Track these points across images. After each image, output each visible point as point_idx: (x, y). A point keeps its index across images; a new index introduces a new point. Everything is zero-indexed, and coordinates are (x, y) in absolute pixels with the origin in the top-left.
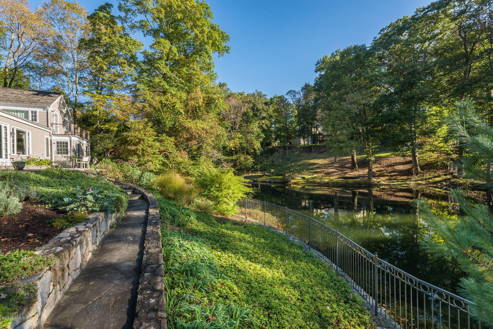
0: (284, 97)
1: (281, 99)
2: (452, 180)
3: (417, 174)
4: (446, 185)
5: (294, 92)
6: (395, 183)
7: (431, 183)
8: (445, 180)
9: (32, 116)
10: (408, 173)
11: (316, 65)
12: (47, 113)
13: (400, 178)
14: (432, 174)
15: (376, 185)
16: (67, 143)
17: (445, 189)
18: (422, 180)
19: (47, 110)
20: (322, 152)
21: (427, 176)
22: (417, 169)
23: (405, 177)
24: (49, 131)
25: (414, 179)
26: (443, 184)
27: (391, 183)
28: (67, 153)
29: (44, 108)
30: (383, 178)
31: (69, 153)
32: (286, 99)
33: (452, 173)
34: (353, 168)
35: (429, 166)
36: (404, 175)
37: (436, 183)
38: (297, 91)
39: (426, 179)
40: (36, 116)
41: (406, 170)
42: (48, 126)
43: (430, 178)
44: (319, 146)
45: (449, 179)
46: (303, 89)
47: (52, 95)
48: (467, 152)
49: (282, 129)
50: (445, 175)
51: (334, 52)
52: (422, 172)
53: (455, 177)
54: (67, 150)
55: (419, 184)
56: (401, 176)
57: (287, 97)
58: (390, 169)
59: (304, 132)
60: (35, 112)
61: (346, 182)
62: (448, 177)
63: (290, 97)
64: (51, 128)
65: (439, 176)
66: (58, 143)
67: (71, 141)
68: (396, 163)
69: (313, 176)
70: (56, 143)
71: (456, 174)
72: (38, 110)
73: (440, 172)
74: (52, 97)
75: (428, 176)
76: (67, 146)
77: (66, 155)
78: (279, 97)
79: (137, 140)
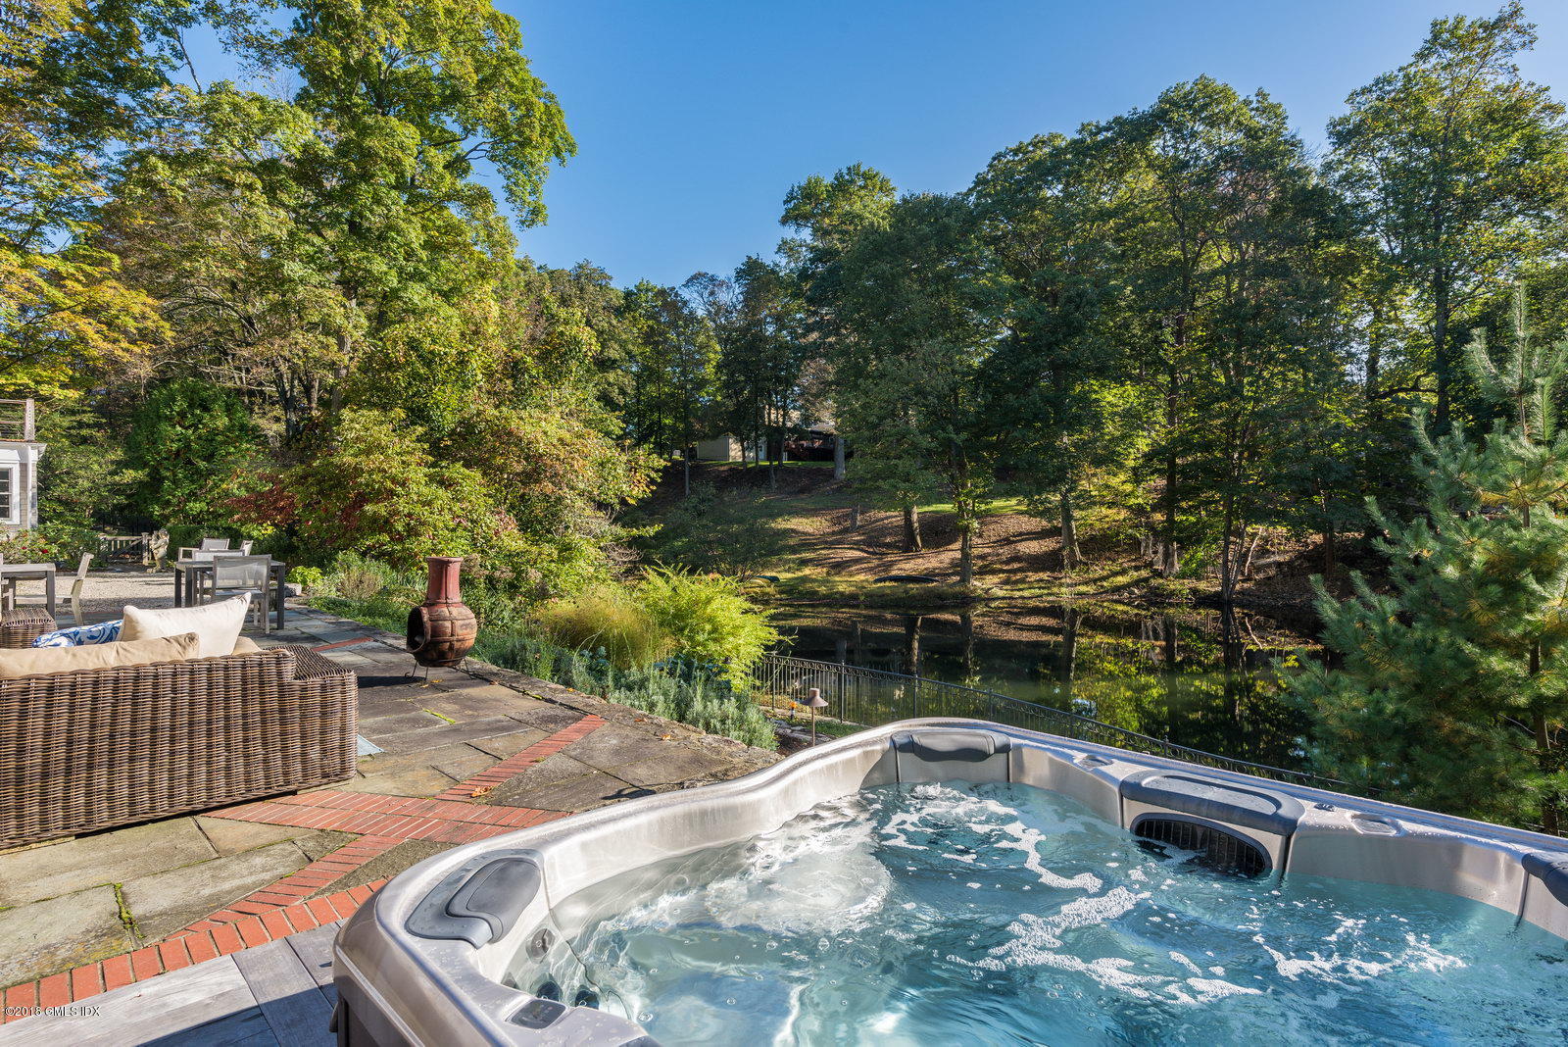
0: (676, 295)
1: (669, 303)
2: (1154, 582)
3: (1073, 567)
4: (1141, 597)
5: (712, 279)
6: (1026, 593)
7: (1106, 592)
8: (1137, 583)
10: (1051, 562)
11: (785, 202)
13: (1033, 577)
14: (1109, 566)
15: (979, 599)
16: (11, 474)
17: (1137, 607)
18: (1086, 583)
20: (802, 491)
21: (1097, 571)
22: (1072, 551)
23: (1044, 576)
25: (1068, 581)
26: (1133, 593)
27: (1017, 594)
28: (5, 514)
30: (996, 579)
31: (14, 513)
32: (685, 303)
33: (1151, 564)
34: (908, 546)
35: (1100, 545)
36: (1043, 570)
37: (1118, 589)
38: (722, 277)
39: (1095, 581)
41: (1046, 553)
43: (1104, 578)
44: (789, 471)
45: (1146, 580)
46: (740, 274)
48: (1184, 512)
49: (666, 403)
50: (1137, 568)
51: (845, 171)
52: (1083, 559)
53: (1159, 574)
55: (1081, 595)
56: (1036, 571)
57: (685, 294)
58: (1005, 552)
59: (742, 421)
61: (906, 592)
62: (1144, 573)
63: (695, 295)
65: (1123, 572)
68: (1021, 534)
69: (800, 574)
71: (1159, 567)
73: (1124, 561)
75: (1100, 573)
76: (5, 487)
78: (662, 293)
79: (389, 484)
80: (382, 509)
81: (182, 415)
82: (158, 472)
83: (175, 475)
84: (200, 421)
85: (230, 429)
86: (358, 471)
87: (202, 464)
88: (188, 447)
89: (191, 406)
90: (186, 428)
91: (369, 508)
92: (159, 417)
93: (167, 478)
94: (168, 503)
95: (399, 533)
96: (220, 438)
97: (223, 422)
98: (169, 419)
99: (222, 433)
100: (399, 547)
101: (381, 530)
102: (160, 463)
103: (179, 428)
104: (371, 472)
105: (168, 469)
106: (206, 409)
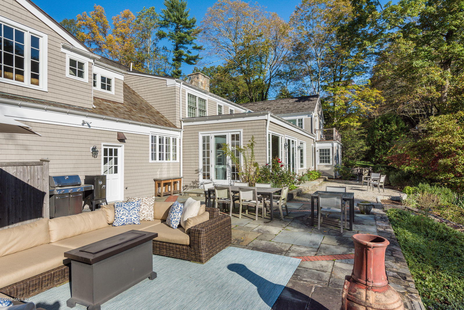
9: (299, 124)
12: (312, 119)
16: (329, 150)
19: (312, 116)
24: (313, 138)
28: (329, 162)
29: (309, 114)
31: (331, 162)
40: (302, 124)
42: (312, 133)
47: (312, 99)
54: (329, 157)
60: (302, 120)
64: (315, 134)
66: (320, 150)
67: (333, 148)
70: (319, 151)
72: (304, 117)
74: (311, 100)
76: (329, 154)
77: (327, 164)
79: (453, 149)
80: (449, 161)
81: (381, 127)
82: (374, 147)
83: (379, 148)
84: (387, 129)
85: (397, 130)
86: (437, 144)
87: (387, 143)
88: (383, 137)
89: (384, 123)
90: (382, 131)
91: (440, 161)
92: (375, 128)
93: (376, 149)
94: (377, 157)
95: (460, 173)
96: (393, 133)
97: (395, 127)
98: (377, 129)
99: (394, 132)
100: (459, 181)
101: (449, 171)
102: (374, 144)
103: (380, 131)
104: (443, 144)
105: (377, 145)
106: (389, 124)
